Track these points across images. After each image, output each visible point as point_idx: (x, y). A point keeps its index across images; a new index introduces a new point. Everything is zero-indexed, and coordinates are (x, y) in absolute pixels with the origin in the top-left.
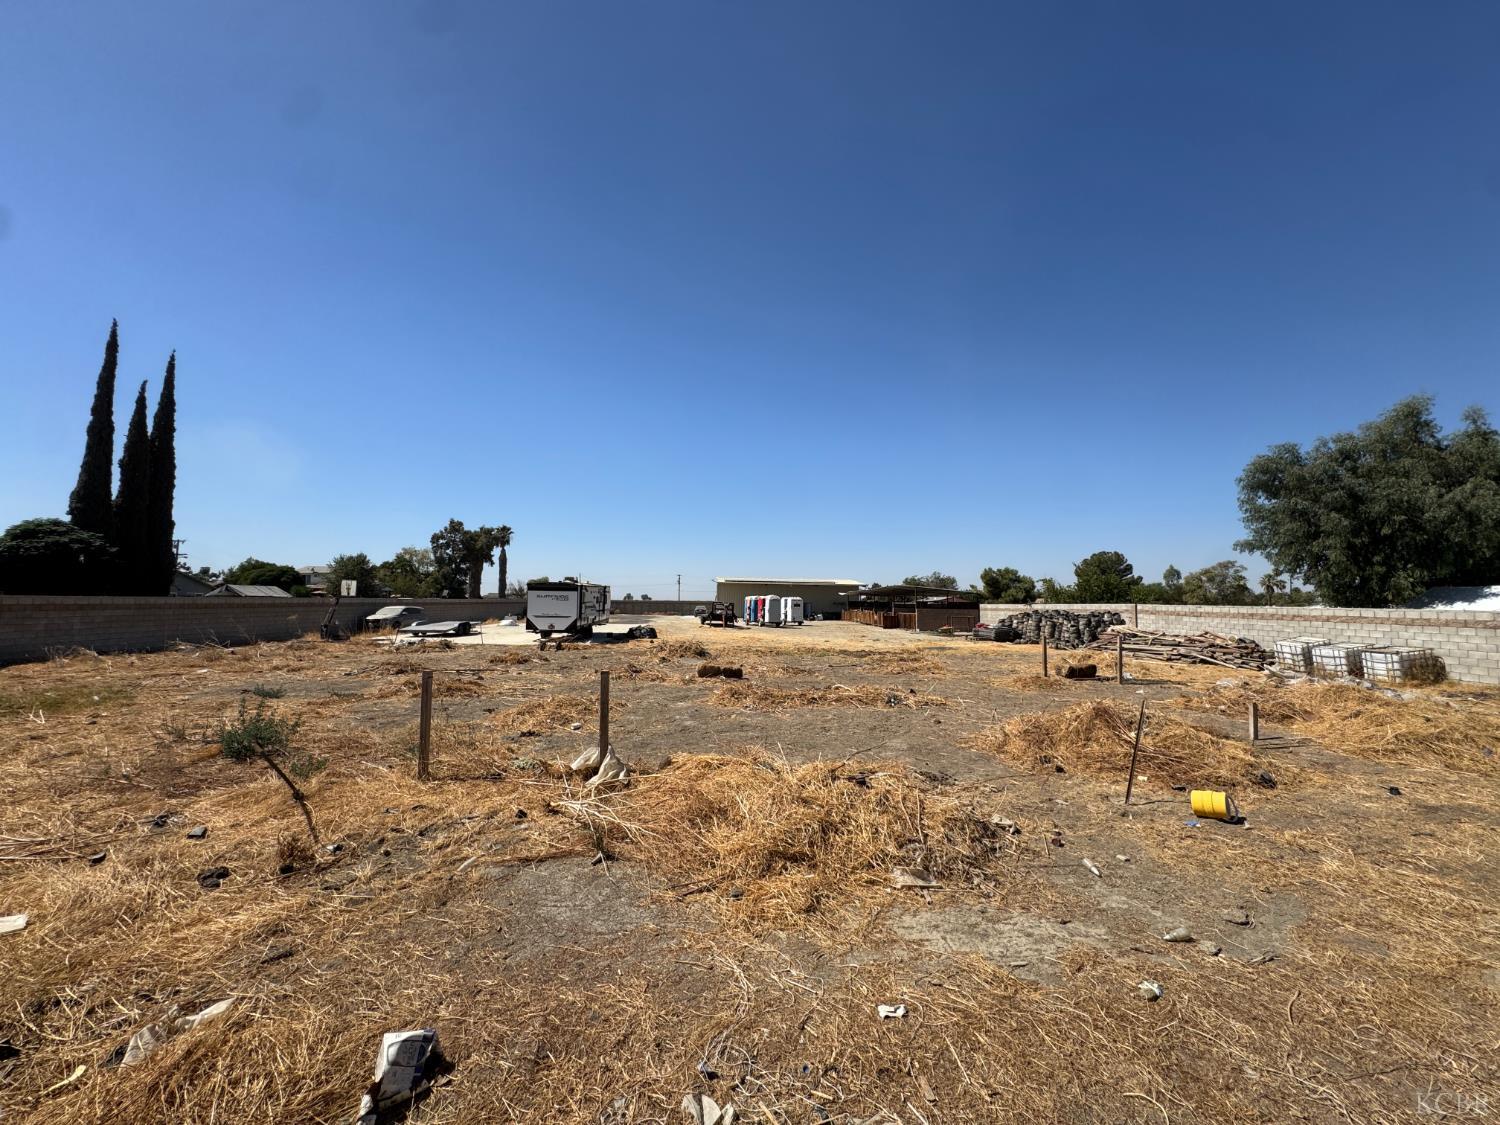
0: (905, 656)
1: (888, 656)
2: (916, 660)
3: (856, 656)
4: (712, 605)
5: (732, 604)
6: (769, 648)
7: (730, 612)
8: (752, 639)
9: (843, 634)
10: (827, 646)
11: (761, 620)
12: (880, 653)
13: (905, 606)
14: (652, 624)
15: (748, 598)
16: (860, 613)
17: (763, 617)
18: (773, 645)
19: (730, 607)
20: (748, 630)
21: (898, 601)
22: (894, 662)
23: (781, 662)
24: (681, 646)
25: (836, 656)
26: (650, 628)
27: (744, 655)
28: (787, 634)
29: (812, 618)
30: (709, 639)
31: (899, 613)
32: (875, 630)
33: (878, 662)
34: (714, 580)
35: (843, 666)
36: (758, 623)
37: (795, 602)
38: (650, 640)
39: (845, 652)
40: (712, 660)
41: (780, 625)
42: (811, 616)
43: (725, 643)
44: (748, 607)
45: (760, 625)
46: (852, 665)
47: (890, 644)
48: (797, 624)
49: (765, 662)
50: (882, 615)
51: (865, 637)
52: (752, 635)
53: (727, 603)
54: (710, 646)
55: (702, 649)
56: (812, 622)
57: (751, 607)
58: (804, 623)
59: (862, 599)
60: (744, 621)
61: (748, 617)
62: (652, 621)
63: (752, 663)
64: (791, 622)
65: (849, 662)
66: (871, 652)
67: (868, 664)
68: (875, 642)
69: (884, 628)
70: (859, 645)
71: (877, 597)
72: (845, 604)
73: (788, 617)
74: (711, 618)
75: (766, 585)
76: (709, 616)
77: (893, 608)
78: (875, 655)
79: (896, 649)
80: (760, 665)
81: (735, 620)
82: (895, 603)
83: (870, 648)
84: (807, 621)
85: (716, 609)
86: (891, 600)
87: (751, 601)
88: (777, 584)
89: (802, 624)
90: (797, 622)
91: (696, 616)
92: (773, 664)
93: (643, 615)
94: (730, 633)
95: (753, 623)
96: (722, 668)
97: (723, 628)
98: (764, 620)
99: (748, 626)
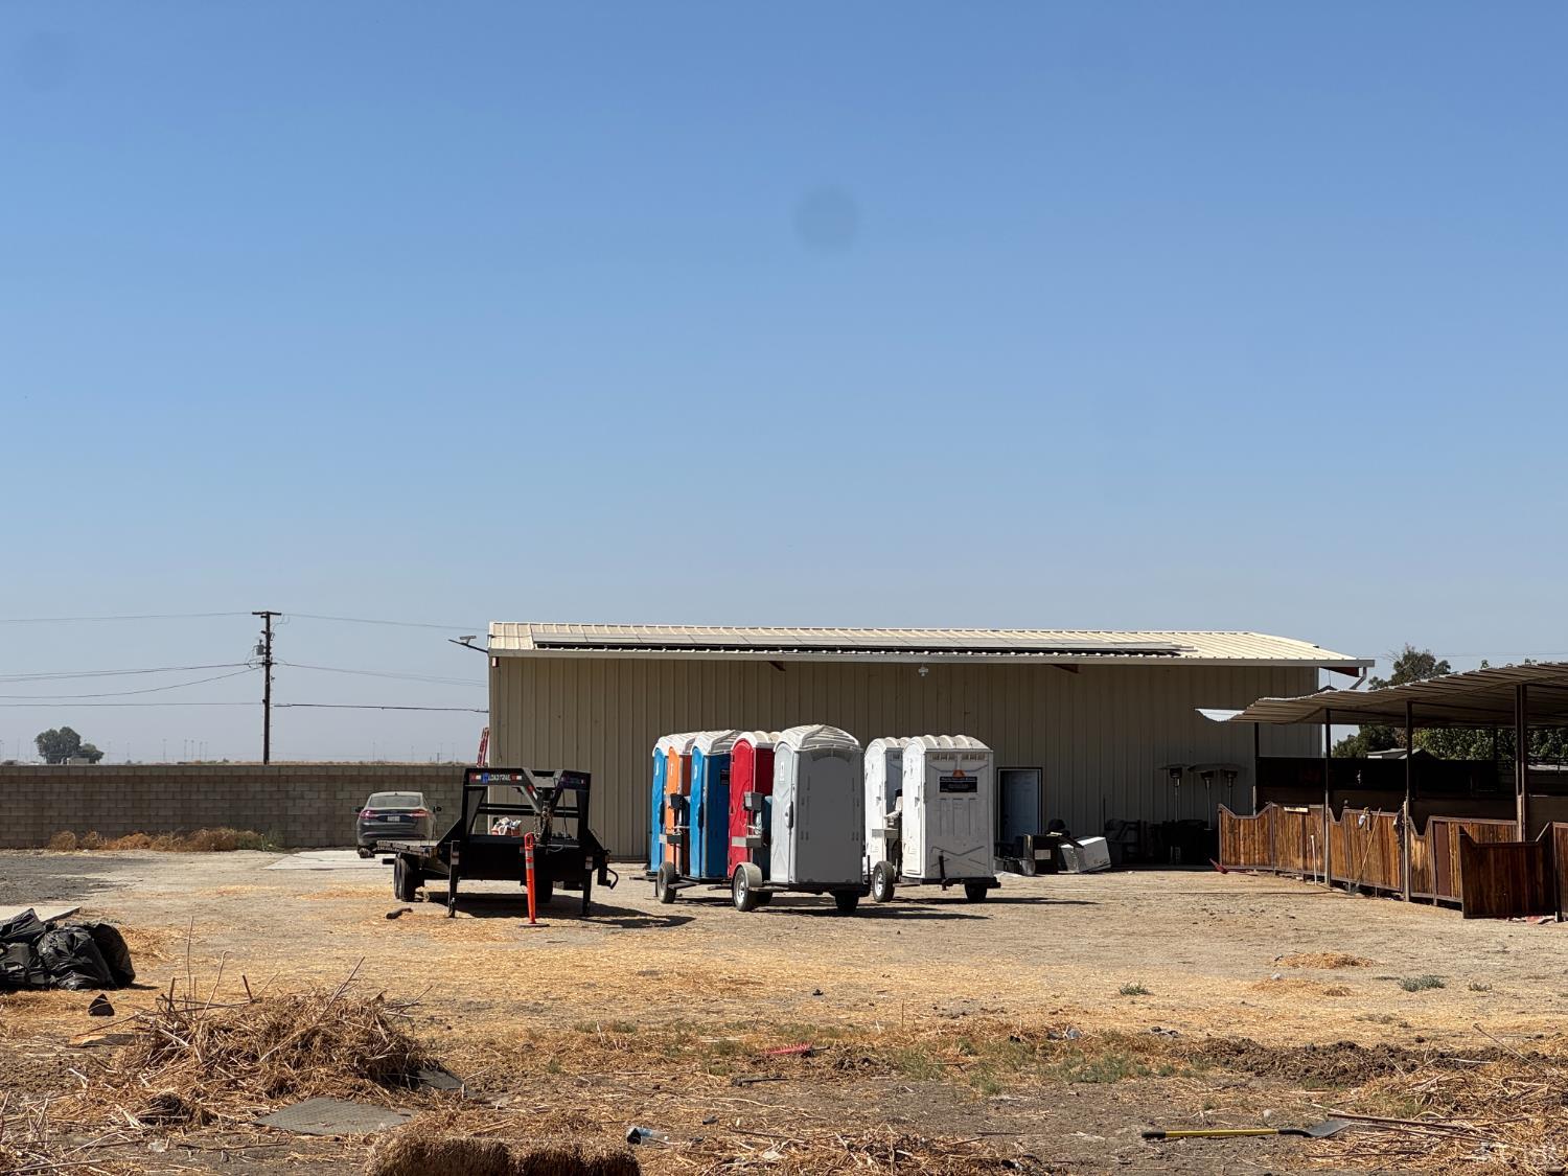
1: (1492, 1079)
3: (1304, 1076)
4: (466, 782)
5: (579, 781)
6: (801, 1033)
7: (566, 828)
8: (695, 979)
9: (1227, 949)
10: (1131, 1019)
11: (750, 869)
12: (1443, 1060)
14: (100, 907)
15: (671, 745)
17: (761, 853)
18: (813, 1014)
19: (569, 798)
20: (675, 931)
21: (1545, 760)
22: (1525, 1111)
23: (866, 1113)
24: (276, 1031)
25: (1189, 1076)
26: (87, 927)
27: (650, 1075)
28: (900, 952)
29: (1043, 855)
30: (446, 986)
31: (1556, 825)
32: (1415, 927)
33: (1437, 1111)
34: (469, 638)
35: (1227, 1136)
36: (732, 888)
37: (948, 767)
38: (94, 995)
39: (1241, 1052)
40: (463, 1109)
41: (862, 901)
42: (1040, 843)
43: (537, 1010)
44: (673, 796)
45: (740, 899)
46: (1282, 1133)
47: (1504, 1004)
48: (958, 891)
49: (774, 1119)
50: (1454, 837)
51: (1354, 964)
52: (694, 959)
53: (550, 774)
54: (449, 1028)
55: (404, 1045)
56: (1049, 878)
57: (688, 798)
58: (998, 885)
59: (1334, 743)
60: (652, 877)
61: (671, 855)
62: (101, 885)
63: (698, 1121)
64: (925, 882)
65: (1267, 1113)
66: (1393, 1052)
67: (1376, 1121)
68: (1415, 996)
69: (1468, 916)
70: (1320, 1010)
71: (1425, 733)
72: (1235, 774)
73: (905, 851)
74: (454, 862)
75: (777, 665)
76: (443, 852)
77: (1519, 799)
78: (1417, 1072)
79: (1540, 1037)
80: (745, 1133)
81: (595, 875)
82: (1531, 767)
83: (1387, 1029)
84: (1016, 875)
85: (484, 809)
86: (1510, 751)
87: (687, 761)
88: (839, 656)
89: (991, 893)
90: (958, 881)
91: (368, 851)
92: (822, 1126)
93: (46, 853)
94: (571, 951)
95: (702, 891)
96: (519, 1154)
97: (527, 921)
98: (766, 874)
99: (672, 910)
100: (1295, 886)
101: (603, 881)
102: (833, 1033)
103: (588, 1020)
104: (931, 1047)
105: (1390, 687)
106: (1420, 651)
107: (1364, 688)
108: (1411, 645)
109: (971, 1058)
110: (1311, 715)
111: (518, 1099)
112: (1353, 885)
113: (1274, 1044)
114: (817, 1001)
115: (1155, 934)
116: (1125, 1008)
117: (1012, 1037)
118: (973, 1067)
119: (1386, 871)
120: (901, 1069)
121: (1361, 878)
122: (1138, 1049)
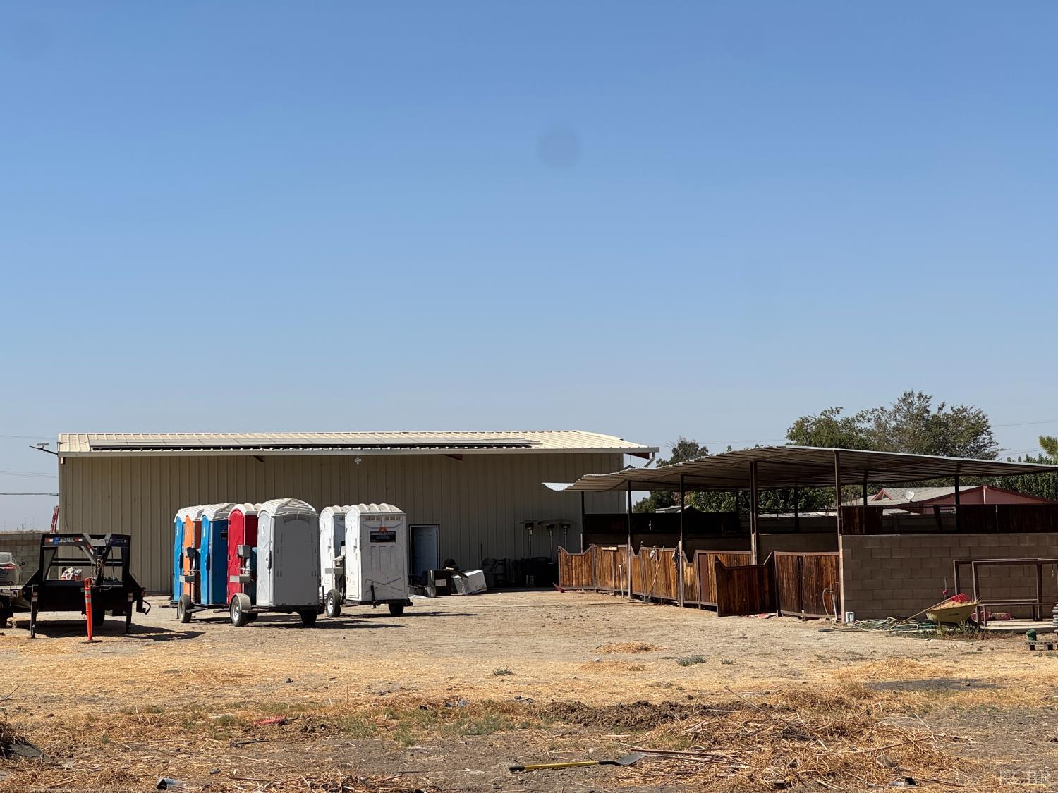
0: (802, 717)
1: (737, 722)
2: (841, 731)
3: (616, 725)
4: (43, 544)
5: (123, 541)
6: (278, 708)
7: (114, 573)
8: (204, 675)
9: (566, 643)
10: (501, 692)
11: (243, 598)
12: (705, 711)
13: (796, 526)
15: (187, 514)
16: (626, 555)
17: (250, 587)
18: (286, 695)
19: (116, 553)
20: (190, 643)
21: (769, 511)
22: (759, 743)
23: (322, 762)
25: (540, 728)
27: (174, 743)
28: (345, 651)
29: (441, 583)
30: (29, 686)
31: (776, 553)
32: (687, 623)
33: (702, 745)
34: (44, 445)
35: (565, 767)
36: (230, 611)
37: (376, 525)
39: (573, 710)
40: (42, 770)
41: (319, 617)
42: (438, 575)
43: (93, 700)
44: (189, 549)
45: (236, 618)
46: (601, 763)
47: (744, 673)
48: (384, 609)
49: (260, 768)
50: (712, 564)
51: (647, 649)
52: (204, 660)
53: (102, 537)
54: (32, 715)
56: (445, 599)
57: (199, 550)
58: (411, 604)
59: (634, 503)
60: (174, 605)
61: (187, 590)
63: (206, 773)
64: (362, 603)
65: (591, 750)
66: (673, 706)
67: (662, 753)
68: (687, 669)
69: (721, 615)
70: (625, 681)
71: (693, 495)
72: (568, 526)
73: (347, 583)
74: (35, 600)
75: (259, 458)
76: (26, 593)
77: (753, 537)
78: (689, 719)
79: (768, 693)
80: (239, 779)
81: (134, 605)
82: (760, 516)
83: (669, 691)
84: (423, 597)
85: (55, 563)
86: (747, 505)
87: (198, 525)
88: (300, 452)
89: (406, 610)
90: (384, 602)
92: (293, 772)
94: (118, 658)
95: (209, 614)
97: (86, 639)
98: (254, 601)
99: (189, 627)
100: (609, 599)
101: (140, 609)
102: (301, 708)
103: (129, 705)
104: (367, 715)
105: (670, 465)
106: (688, 441)
107: (653, 466)
108: (683, 436)
109: (394, 721)
110: (618, 485)
111: (81, 762)
112: (647, 597)
113: (596, 704)
114: (289, 686)
115: (517, 634)
116: (497, 684)
117: (421, 707)
118: (395, 728)
119: (668, 587)
120: (346, 731)
121: (652, 592)
122: (506, 711)
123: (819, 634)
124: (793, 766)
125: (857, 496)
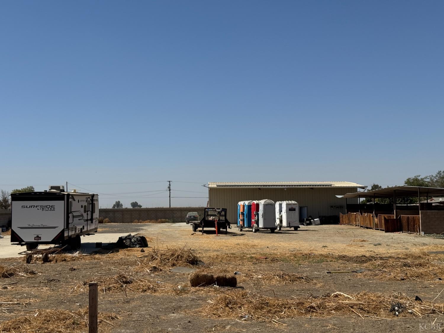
0: (409, 261)
1: (391, 261)
2: (420, 265)
3: (356, 262)
4: (204, 211)
5: (225, 210)
6: (265, 255)
7: (223, 218)
8: (246, 245)
9: (342, 239)
10: (325, 252)
11: (255, 225)
12: (381, 258)
13: (407, 208)
14: (142, 233)
15: (241, 203)
16: (358, 215)
17: (257, 222)
18: (267, 251)
19: (223, 213)
20: (242, 237)
21: (400, 204)
22: (397, 267)
23: (277, 269)
24: (173, 255)
25: (335, 262)
26: (140, 237)
27: (238, 262)
28: (282, 240)
29: (308, 222)
30: (202, 247)
31: (401, 215)
32: (376, 234)
33: (380, 268)
34: (205, 185)
35: (342, 273)
36: (252, 229)
37: (290, 207)
38: (141, 249)
39: (344, 257)
40: (205, 268)
41: (275, 231)
42: (307, 220)
43: (218, 251)
44: (241, 212)
45: (254, 230)
46: (352, 272)
47: (392, 248)
48: (293, 229)
49: (260, 270)
50: (383, 218)
51: (365, 241)
52: (246, 241)
53: (220, 209)
54: (203, 254)
55: (195, 257)
56: (309, 226)
57: (244, 213)
58: (300, 228)
59: (361, 201)
60: (238, 227)
61: (241, 223)
62: (142, 229)
63: (246, 271)
64: (287, 227)
65: (349, 268)
66: (372, 257)
67: (369, 270)
68: (376, 247)
69: (386, 232)
70: (359, 250)
71: (377, 199)
72: (342, 207)
73: (283, 222)
74: (203, 225)
75: (260, 189)
76: (201, 223)
77: (395, 211)
78: (377, 260)
79: (399, 254)
80: (255, 273)
81: (228, 227)
82: (397, 205)
83: (371, 253)
84: (303, 226)
85: (208, 215)
86: (393, 202)
87: (244, 206)
88: (270, 187)
89: (299, 229)
90: (292, 227)
91: (188, 223)
92: (269, 271)
93: (133, 224)
94: (224, 240)
95: (247, 229)
96: (215, 276)
97: (216, 235)
98: (258, 226)
99: (242, 233)
100: (354, 227)
101: (229, 228)
102: (271, 254)
103: (227, 252)
104: (288, 257)
105: (371, 191)
106: (376, 184)
107: (366, 191)
108: (374, 183)
109: (295, 259)
110: (356, 196)
111: (215, 267)
112: (365, 227)
113: (350, 256)
114: (267, 249)
115: (328, 236)
116: (323, 250)
117: (303, 255)
118: (296, 260)
119: (370, 224)
120: (283, 261)
121: (366, 225)
122: (326, 257)
123: (414, 238)
124: (406, 274)
125: (425, 200)
